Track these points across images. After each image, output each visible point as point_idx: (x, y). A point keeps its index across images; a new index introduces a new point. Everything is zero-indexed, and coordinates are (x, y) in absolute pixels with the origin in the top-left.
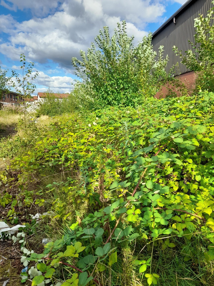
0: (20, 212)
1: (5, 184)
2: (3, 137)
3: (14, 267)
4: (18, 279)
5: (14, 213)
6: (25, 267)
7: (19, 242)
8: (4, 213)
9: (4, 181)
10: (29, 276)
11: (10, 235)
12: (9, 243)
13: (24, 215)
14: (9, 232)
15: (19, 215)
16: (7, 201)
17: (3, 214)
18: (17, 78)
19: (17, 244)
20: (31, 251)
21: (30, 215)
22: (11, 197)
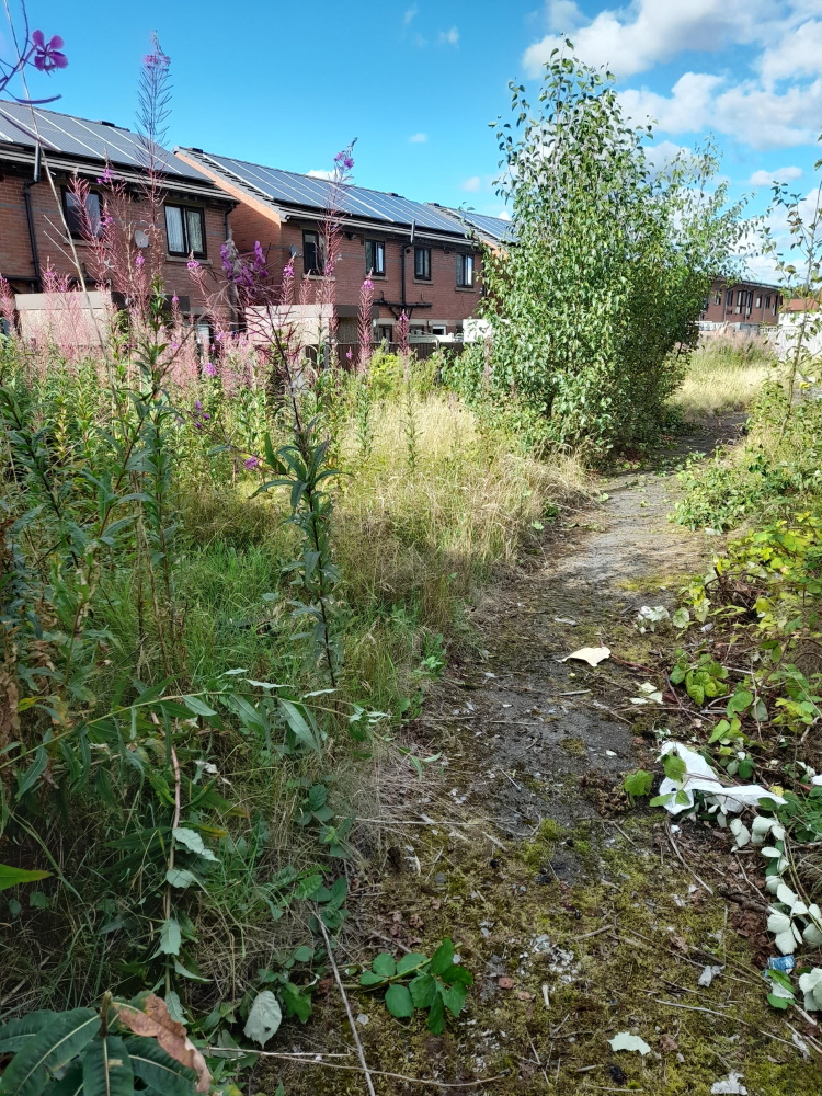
0: (761, 742)
1: (701, 624)
2: (693, 451)
3: (739, 931)
4: (757, 983)
5: (737, 735)
6: (779, 953)
7: (760, 849)
8: (699, 725)
9: (700, 610)
10: (799, 995)
11: (724, 810)
12: (717, 838)
13: (776, 758)
14: (721, 799)
15: (754, 750)
16: (713, 685)
17: (697, 728)
18: (791, 214)
19: (747, 855)
20: (808, 906)
21: (803, 764)
22: (725, 676)
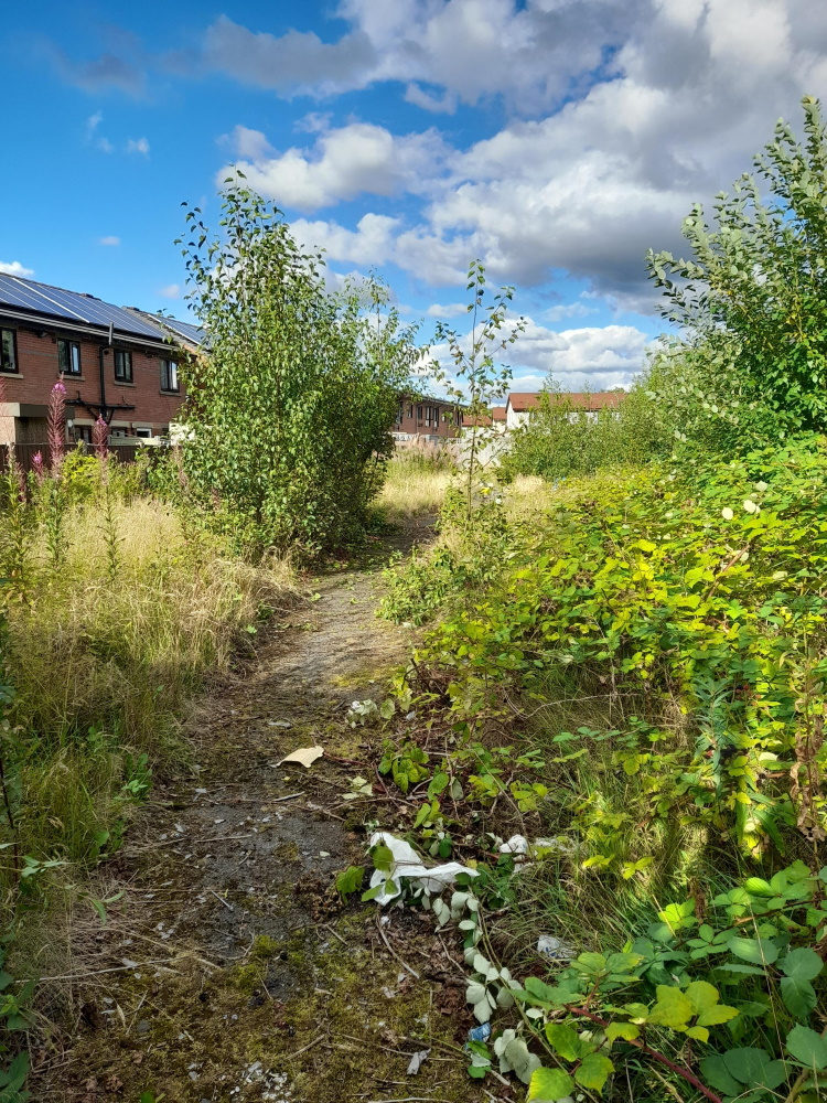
0: (458, 820)
1: (406, 714)
2: (395, 549)
3: (443, 1010)
4: (459, 1058)
5: (437, 816)
6: (478, 1024)
7: (458, 924)
8: (404, 812)
9: (404, 700)
10: (495, 1060)
11: (427, 892)
12: (423, 922)
13: (471, 832)
14: (425, 881)
15: (453, 828)
16: (415, 771)
17: (403, 815)
18: (452, 348)
19: (448, 932)
20: (499, 970)
21: (492, 835)
22: (426, 760)
